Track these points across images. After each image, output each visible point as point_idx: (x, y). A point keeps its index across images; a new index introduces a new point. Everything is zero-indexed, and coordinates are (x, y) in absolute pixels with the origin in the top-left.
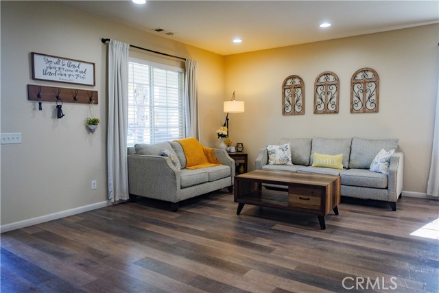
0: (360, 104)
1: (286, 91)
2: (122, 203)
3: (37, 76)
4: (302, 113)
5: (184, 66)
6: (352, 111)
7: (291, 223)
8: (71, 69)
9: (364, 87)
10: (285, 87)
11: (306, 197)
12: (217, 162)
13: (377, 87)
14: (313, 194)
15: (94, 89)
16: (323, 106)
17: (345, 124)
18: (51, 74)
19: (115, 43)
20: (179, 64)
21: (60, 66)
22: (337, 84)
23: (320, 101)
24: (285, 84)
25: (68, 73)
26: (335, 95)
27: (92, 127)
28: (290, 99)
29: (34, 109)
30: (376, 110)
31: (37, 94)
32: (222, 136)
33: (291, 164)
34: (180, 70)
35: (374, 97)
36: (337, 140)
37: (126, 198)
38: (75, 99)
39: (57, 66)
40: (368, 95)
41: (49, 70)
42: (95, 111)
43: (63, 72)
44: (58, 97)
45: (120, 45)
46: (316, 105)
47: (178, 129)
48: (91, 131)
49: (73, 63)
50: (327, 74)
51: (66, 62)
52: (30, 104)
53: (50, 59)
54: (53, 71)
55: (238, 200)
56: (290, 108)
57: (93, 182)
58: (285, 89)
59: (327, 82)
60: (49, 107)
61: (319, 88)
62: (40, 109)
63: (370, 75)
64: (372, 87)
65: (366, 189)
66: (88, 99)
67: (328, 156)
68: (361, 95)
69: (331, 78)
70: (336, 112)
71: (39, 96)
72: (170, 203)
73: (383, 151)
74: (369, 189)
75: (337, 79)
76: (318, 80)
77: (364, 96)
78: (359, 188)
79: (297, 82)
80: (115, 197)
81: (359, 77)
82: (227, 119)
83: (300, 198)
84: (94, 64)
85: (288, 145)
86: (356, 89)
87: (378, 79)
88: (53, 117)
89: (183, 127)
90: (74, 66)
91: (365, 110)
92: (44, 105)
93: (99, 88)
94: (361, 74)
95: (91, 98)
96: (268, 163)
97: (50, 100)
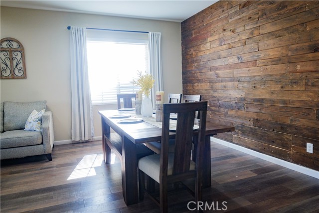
0: (8, 71)
6: (1, 77)
9: (11, 56)
13: (23, 56)
30: (24, 77)
35: (21, 65)
40: (15, 63)
63: (15, 45)
64: (18, 56)
65: (23, 148)
68: (8, 63)
73: (35, 112)
77: (12, 63)
86: (3, 57)
87: (23, 49)
91: (14, 76)
94: (6, 43)
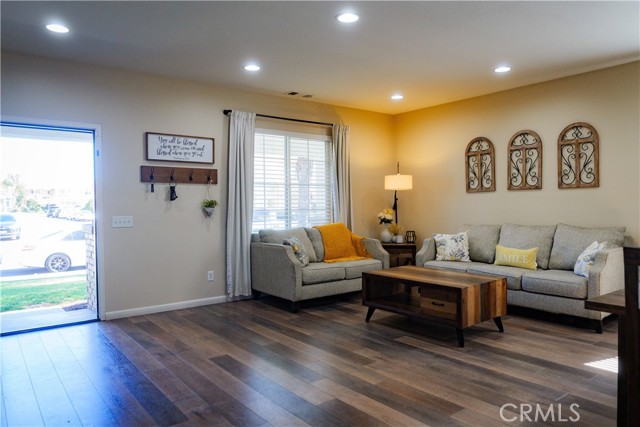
0: (572, 176)
1: (471, 158)
2: (244, 299)
3: (150, 158)
4: (493, 188)
5: (330, 134)
6: (561, 185)
7: (412, 332)
8: (187, 146)
9: (578, 151)
10: (469, 153)
11: (439, 302)
12: (366, 255)
13: (596, 149)
14: (448, 299)
15: (214, 167)
16: (519, 178)
17: (550, 204)
18: (165, 153)
19: (237, 113)
20: (324, 131)
21: (176, 144)
22: (539, 146)
23: (516, 172)
24: (469, 149)
25: (183, 151)
26: (537, 164)
27: (209, 210)
28: (476, 170)
29: (147, 191)
30: (596, 184)
31: (149, 175)
32: (385, 221)
33: (468, 260)
34: (326, 138)
35: (592, 165)
36: (534, 227)
37: (248, 293)
38: (191, 179)
39: (172, 144)
40: (582, 162)
41: (163, 150)
42: (214, 192)
43: (179, 151)
44: (172, 178)
45: (243, 115)
46: (511, 178)
47: (324, 212)
48: (208, 214)
49: (190, 140)
50: (524, 134)
51: (182, 139)
52: (143, 186)
53: (164, 137)
54: (167, 150)
55: (366, 303)
56: (476, 182)
57: (210, 272)
58: (469, 157)
59: (525, 145)
60: (162, 189)
61: (514, 153)
62: (152, 191)
63: (585, 133)
64: (589, 150)
66: (206, 178)
67: (515, 250)
68: (573, 163)
69: (531, 139)
70: (538, 187)
71: (152, 177)
72: (289, 302)
73: (596, 243)
74: (561, 299)
75: (539, 141)
76: (512, 143)
77: (578, 163)
78: (548, 297)
79: (485, 146)
80: (234, 292)
81: (570, 136)
82: (396, 199)
83: (433, 303)
84: (213, 140)
85: (465, 234)
86: (566, 154)
87: (597, 137)
88: (166, 200)
89: (330, 210)
90: (191, 144)
91: (579, 184)
92: (157, 186)
93: (218, 166)
94: (572, 131)
95: (208, 177)
96: (435, 258)
97: (163, 181)
